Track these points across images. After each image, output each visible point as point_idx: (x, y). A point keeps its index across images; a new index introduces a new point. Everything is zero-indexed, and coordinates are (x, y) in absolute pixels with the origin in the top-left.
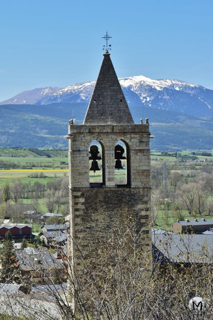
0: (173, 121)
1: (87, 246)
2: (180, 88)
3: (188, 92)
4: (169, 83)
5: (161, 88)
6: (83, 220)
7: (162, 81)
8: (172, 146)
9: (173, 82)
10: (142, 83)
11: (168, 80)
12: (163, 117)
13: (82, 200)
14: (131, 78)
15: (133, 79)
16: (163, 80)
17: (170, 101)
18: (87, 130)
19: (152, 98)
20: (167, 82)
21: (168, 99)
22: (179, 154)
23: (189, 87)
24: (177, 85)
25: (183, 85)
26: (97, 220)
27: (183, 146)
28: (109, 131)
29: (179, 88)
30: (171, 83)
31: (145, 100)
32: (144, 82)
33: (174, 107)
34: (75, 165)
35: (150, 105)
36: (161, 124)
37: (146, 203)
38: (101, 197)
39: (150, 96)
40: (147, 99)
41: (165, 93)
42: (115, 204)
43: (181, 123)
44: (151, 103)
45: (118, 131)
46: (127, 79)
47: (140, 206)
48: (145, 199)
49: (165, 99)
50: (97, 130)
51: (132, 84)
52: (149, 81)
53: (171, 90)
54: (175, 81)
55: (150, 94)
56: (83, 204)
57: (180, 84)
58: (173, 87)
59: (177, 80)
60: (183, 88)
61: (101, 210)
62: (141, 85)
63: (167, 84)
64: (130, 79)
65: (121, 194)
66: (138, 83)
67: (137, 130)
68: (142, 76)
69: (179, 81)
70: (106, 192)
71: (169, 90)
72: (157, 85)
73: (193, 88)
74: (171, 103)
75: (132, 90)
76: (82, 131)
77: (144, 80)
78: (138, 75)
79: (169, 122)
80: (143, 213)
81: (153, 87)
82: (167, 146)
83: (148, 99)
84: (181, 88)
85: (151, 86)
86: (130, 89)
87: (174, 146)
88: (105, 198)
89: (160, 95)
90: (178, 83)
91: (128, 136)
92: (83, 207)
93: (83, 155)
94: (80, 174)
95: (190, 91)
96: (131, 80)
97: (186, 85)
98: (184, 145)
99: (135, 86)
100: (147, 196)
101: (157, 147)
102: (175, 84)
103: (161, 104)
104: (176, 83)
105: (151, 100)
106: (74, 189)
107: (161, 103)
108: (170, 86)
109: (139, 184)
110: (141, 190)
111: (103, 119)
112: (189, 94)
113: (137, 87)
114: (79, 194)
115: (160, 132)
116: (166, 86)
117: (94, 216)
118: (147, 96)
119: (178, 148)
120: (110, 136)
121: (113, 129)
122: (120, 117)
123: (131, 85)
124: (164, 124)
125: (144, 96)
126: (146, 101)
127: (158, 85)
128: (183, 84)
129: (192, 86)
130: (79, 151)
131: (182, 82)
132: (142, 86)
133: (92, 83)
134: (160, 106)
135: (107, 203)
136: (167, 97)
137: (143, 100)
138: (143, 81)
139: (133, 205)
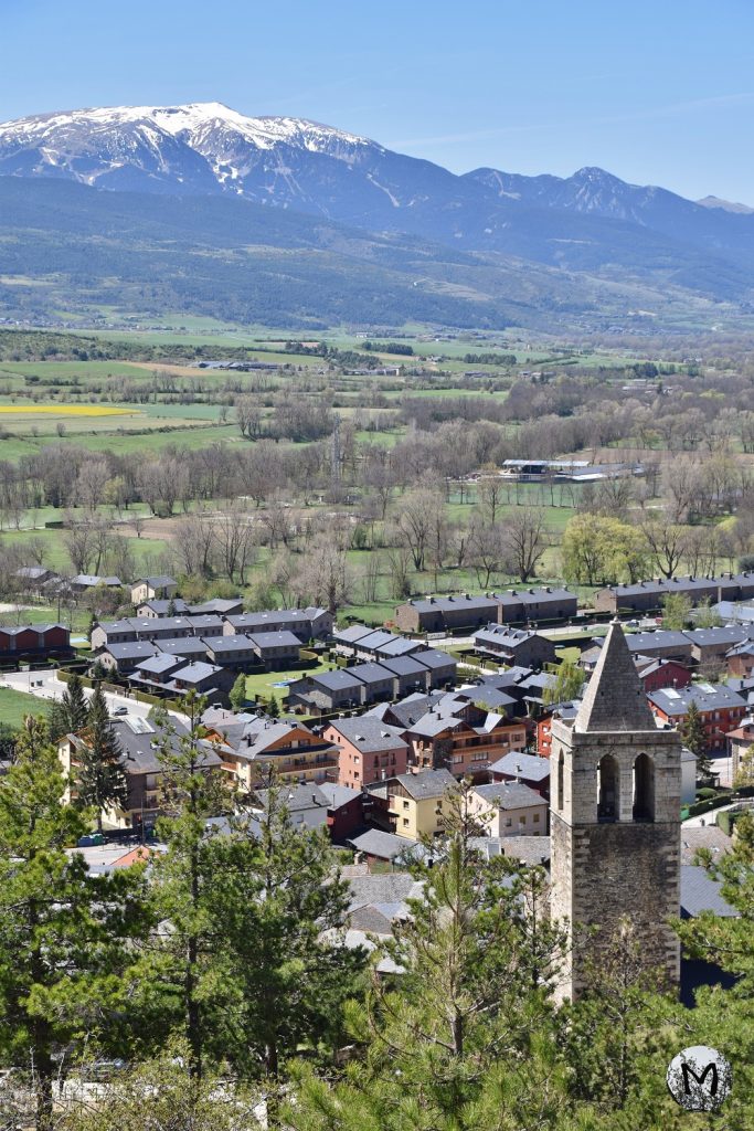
0: (303, 241)
1: (591, 907)
2: (318, 144)
3: (340, 157)
4: (289, 129)
5: (270, 141)
6: (586, 869)
7: (271, 123)
8: (302, 314)
9: (301, 126)
10: (218, 124)
11: (286, 121)
12: (277, 230)
13: (586, 842)
14: (184, 108)
15: (192, 112)
16: (273, 118)
17: (294, 181)
18: (596, 742)
19: (246, 171)
20: (285, 126)
21: (288, 176)
22: (332, 350)
23: (343, 143)
24: (312, 136)
25: (327, 137)
26: (607, 870)
27: (332, 314)
28: (626, 741)
29: (315, 144)
30: (295, 130)
31: (226, 175)
32: (223, 123)
33: (304, 200)
34: (577, 791)
35: (240, 191)
36: (271, 249)
37: (674, 843)
38: (612, 837)
39: (239, 166)
40: (230, 172)
41: (281, 158)
42: (633, 846)
43: (324, 247)
44: (241, 187)
45: (638, 742)
46: (176, 112)
47: (667, 848)
48: (673, 838)
49: (280, 176)
50: (610, 741)
51: (190, 126)
52: (236, 121)
53: (297, 148)
54: (305, 125)
55: (237, 158)
56: (588, 847)
57: (319, 132)
58: (301, 141)
59: (310, 122)
60: (327, 145)
61: (612, 855)
62: (215, 131)
63: (286, 131)
64: (185, 112)
65: (641, 832)
66: (206, 125)
67: (664, 741)
68: (216, 104)
69: (316, 125)
70: (619, 829)
71: (289, 151)
72: (256, 132)
73: (352, 146)
74: (295, 187)
75: (190, 143)
76: (588, 742)
77: (223, 118)
78: (204, 102)
79: (292, 245)
80: (670, 858)
81: (246, 139)
82: (290, 315)
83: (235, 175)
84: (323, 146)
85: (241, 137)
86: (185, 141)
87: (307, 315)
88: (617, 838)
89: (267, 163)
90: (314, 129)
91: (652, 749)
92: (587, 851)
93: (588, 777)
94: (584, 804)
95: (346, 156)
96: (187, 113)
97: (335, 137)
98: (334, 312)
99: (196, 132)
100: (676, 833)
101: (265, 317)
102: (306, 133)
103: (270, 190)
104: (310, 130)
105: (242, 175)
106: (576, 827)
107: (269, 185)
108: (292, 138)
109: (666, 818)
110: (668, 825)
111: (614, 721)
112: (343, 163)
113: (202, 138)
114: (582, 832)
115: (271, 274)
116: (282, 139)
117: (602, 864)
118: (232, 164)
119: (318, 321)
120: (627, 749)
121: (632, 739)
122: (638, 718)
123: (186, 130)
124: (281, 251)
125: (223, 163)
126: (228, 180)
127: (261, 133)
128: (327, 133)
129: (351, 140)
130: (584, 770)
131: (324, 127)
132: (216, 133)
133: (75, 117)
134: (265, 194)
135: (621, 845)
136: (285, 171)
137: (220, 176)
138: (220, 119)
139: (656, 847)
